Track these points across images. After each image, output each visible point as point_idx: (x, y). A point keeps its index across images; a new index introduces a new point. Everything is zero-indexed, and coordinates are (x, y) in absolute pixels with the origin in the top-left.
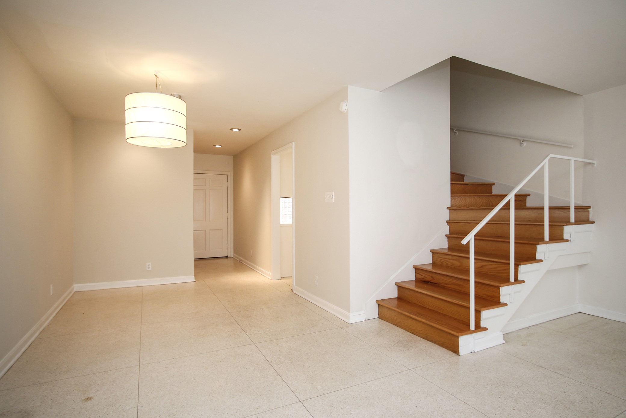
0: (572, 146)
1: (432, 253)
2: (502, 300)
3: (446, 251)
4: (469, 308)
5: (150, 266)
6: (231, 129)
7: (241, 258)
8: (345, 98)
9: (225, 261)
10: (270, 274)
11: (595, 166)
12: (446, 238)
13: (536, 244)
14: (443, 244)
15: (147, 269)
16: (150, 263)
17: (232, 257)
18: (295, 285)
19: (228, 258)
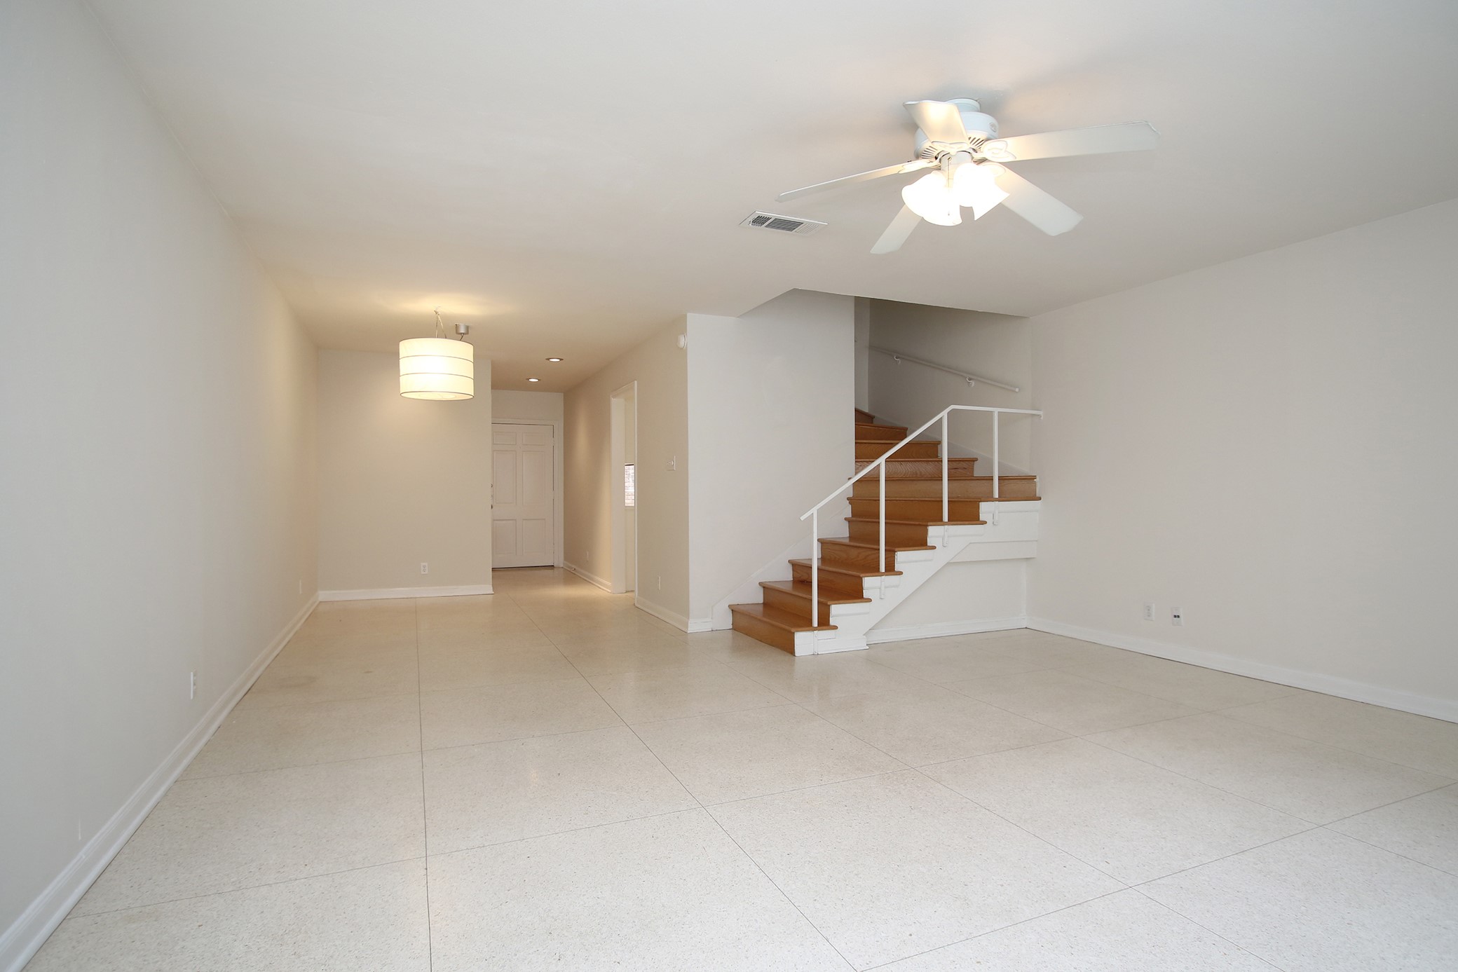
0: (1017, 390)
1: (822, 543)
2: (866, 595)
3: (847, 541)
4: (811, 600)
5: (427, 568)
6: (548, 359)
7: (574, 566)
8: (683, 331)
9: (549, 572)
10: (609, 584)
11: (1042, 418)
12: (846, 524)
13: (927, 526)
14: (841, 532)
15: (423, 573)
16: (426, 564)
17: (562, 566)
18: (639, 595)
19: (555, 569)
